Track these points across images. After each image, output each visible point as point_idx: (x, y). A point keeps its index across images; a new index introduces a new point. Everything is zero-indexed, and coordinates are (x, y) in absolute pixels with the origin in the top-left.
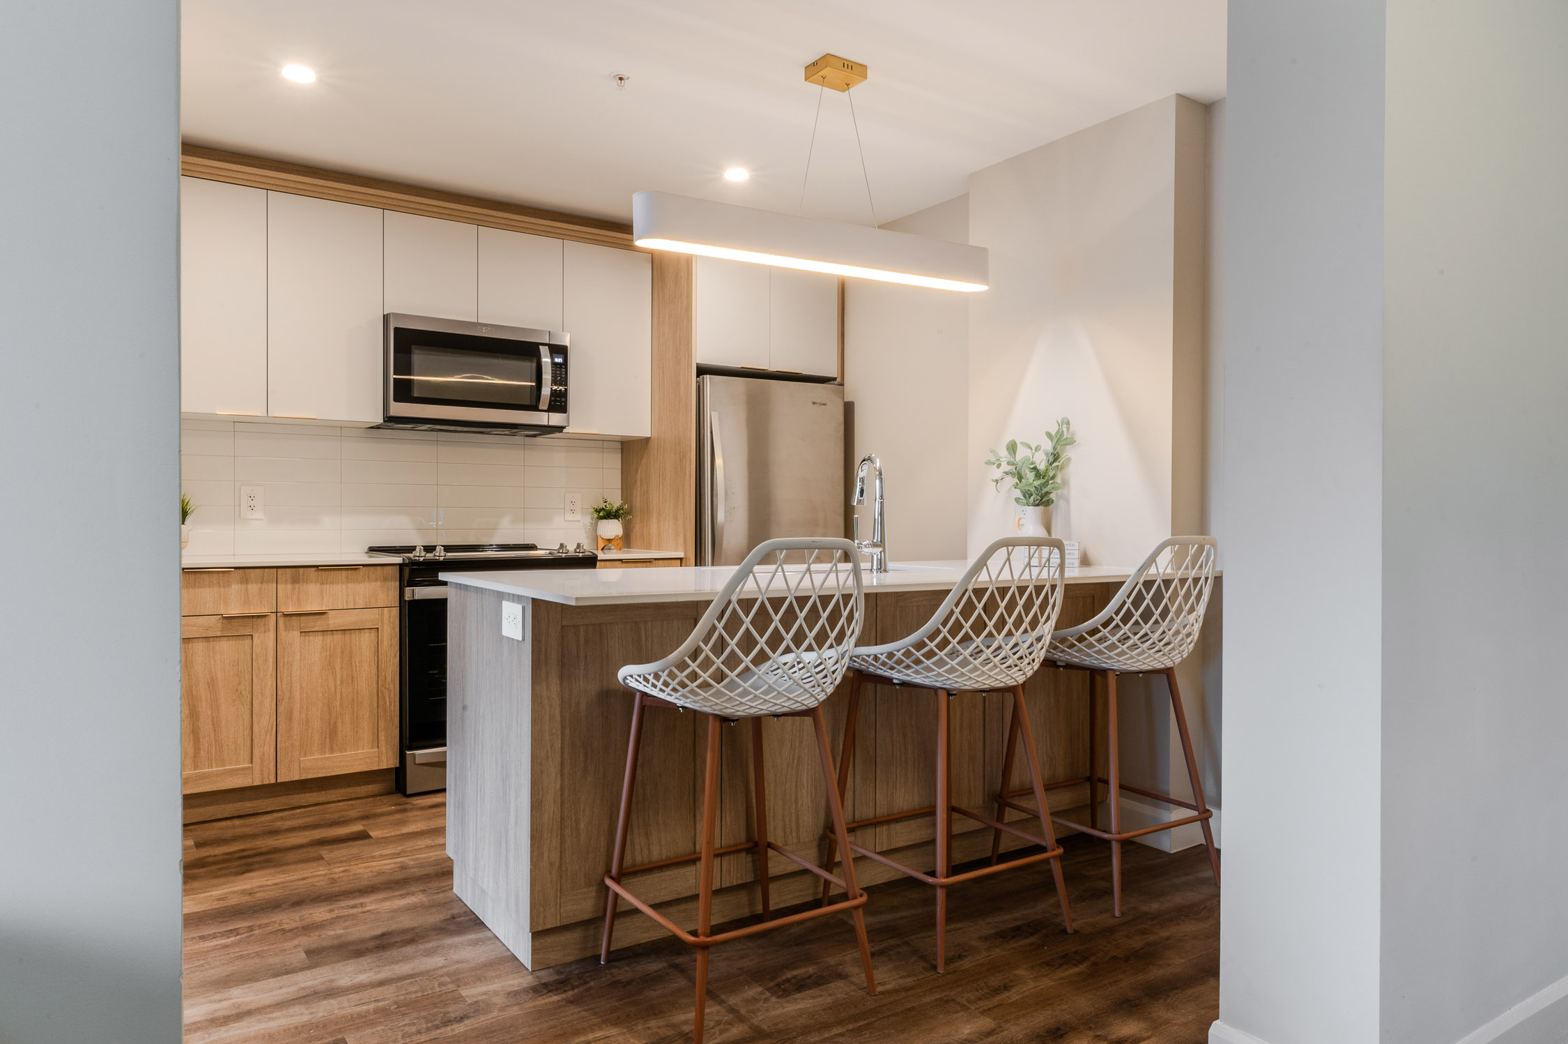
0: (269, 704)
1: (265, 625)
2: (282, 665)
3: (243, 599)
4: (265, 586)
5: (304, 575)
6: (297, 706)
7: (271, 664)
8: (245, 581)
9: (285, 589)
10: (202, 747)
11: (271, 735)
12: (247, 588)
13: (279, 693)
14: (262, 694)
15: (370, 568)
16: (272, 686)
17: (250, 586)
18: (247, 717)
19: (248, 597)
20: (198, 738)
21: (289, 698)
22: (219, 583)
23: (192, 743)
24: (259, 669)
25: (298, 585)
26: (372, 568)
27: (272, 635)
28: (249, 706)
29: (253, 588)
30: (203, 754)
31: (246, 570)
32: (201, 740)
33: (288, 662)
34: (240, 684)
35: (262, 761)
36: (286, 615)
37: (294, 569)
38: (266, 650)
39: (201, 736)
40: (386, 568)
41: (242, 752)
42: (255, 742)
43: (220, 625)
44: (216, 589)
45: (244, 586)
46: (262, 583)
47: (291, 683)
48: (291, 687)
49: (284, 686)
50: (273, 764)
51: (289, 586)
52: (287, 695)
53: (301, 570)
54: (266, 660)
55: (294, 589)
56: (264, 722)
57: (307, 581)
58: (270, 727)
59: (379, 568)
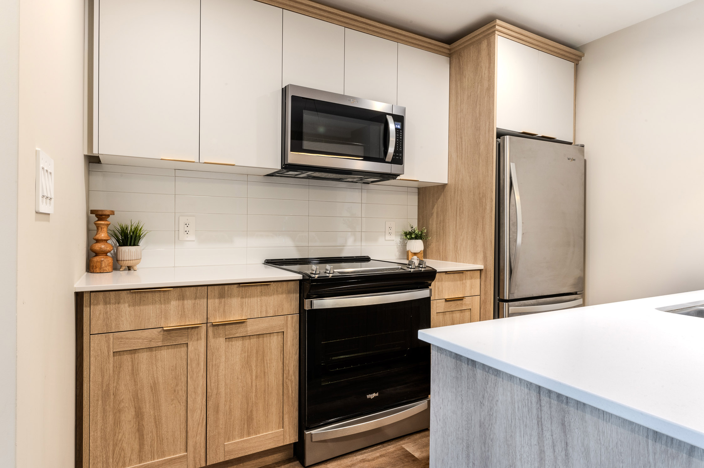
0: (200, 400)
1: (197, 334)
2: (210, 367)
3: (180, 313)
4: (198, 301)
5: (228, 291)
6: (222, 401)
7: (202, 367)
8: (182, 298)
9: (214, 303)
10: (146, 443)
11: (202, 426)
12: (183, 304)
13: (209, 390)
14: (195, 392)
15: (278, 283)
16: (203, 385)
17: (186, 302)
18: (183, 413)
19: (184, 312)
20: (143, 435)
21: (217, 394)
22: (160, 301)
23: (137, 440)
24: (193, 372)
25: (223, 300)
26: (279, 284)
27: (203, 342)
28: (185, 404)
29: (189, 303)
30: (147, 448)
31: (183, 289)
32: (145, 437)
33: (215, 364)
34: (177, 385)
35: (195, 449)
36: (214, 326)
37: (221, 287)
38: (198, 355)
39: (145, 433)
40: (290, 283)
41: (179, 443)
42: (189, 434)
43: (161, 336)
44: (158, 306)
45: (181, 302)
46: (195, 299)
47: (218, 382)
48: (218, 384)
49: (213, 385)
50: (203, 450)
51: (217, 301)
52: (215, 392)
53: (226, 287)
54: (198, 364)
55: (220, 303)
56: (197, 416)
57: (231, 296)
58: (201, 420)
59: (284, 283)
